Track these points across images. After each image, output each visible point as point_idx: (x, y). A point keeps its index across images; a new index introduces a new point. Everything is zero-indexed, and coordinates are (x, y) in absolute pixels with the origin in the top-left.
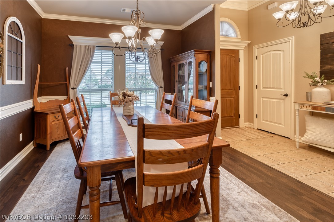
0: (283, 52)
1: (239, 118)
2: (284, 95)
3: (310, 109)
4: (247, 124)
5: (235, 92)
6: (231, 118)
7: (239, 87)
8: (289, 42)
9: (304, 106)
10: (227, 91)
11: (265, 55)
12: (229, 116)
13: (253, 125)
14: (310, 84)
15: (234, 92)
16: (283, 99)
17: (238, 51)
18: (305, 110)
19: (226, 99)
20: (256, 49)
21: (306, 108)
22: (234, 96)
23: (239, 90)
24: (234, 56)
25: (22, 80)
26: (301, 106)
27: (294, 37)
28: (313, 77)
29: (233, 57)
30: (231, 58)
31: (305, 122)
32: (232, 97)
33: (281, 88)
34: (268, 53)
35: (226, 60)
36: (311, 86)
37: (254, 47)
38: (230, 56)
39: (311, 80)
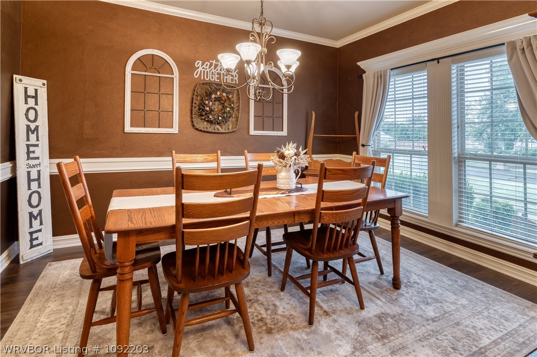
25: (283, 131)
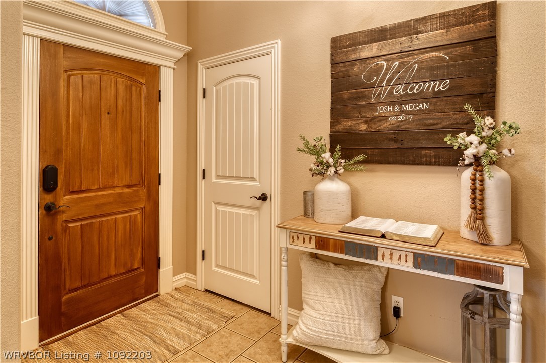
0: (258, 81)
1: (159, 267)
2: (260, 199)
3: (311, 247)
4: (182, 279)
5: (145, 191)
6: (132, 274)
7: (160, 175)
8: (270, 53)
9: (298, 238)
10: (117, 191)
11: (221, 87)
12: (123, 271)
13: (195, 281)
14: (311, 170)
15: (143, 193)
16: (258, 209)
17: (157, 68)
18: (301, 248)
19: (114, 217)
20: (204, 70)
21: (304, 242)
22: (142, 206)
23: (160, 184)
24: (143, 81)
26: (293, 238)
27: (279, 41)
28: (316, 151)
29: (142, 84)
30: (134, 88)
31: (301, 278)
32: (136, 210)
33: (253, 179)
34: (227, 83)
35: (117, 90)
36: (313, 176)
37: (199, 64)
38: (130, 79)
39: (313, 158)
